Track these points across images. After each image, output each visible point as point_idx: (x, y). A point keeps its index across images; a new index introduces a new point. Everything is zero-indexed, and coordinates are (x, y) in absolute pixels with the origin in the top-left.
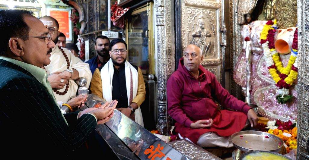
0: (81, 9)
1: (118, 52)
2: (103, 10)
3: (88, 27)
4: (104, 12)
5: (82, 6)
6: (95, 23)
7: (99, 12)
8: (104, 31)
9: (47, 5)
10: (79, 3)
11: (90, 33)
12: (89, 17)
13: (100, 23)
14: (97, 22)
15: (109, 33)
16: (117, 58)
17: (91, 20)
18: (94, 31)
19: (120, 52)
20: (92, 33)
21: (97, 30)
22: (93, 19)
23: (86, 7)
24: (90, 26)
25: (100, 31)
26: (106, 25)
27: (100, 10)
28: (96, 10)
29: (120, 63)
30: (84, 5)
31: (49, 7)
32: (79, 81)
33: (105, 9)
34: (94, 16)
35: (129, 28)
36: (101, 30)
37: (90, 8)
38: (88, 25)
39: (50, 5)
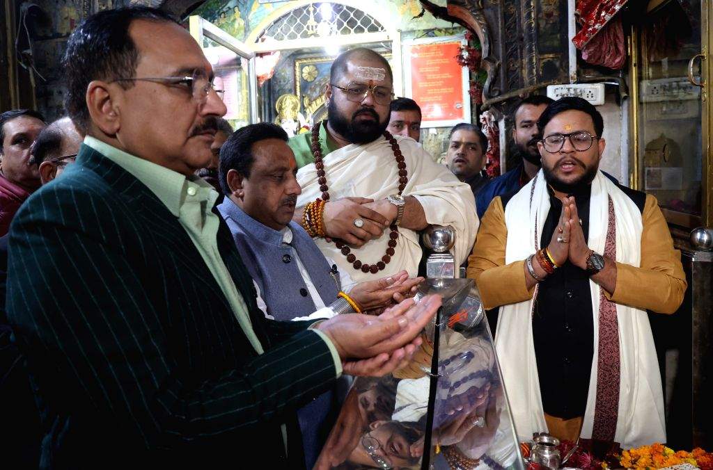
0: (481, 24)
1: (560, 145)
2: (549, 15)
3: (502, 75)
4: (554, 24)
5: (483, 14)
6: (525, 61)
7: (538, 25)
8: (554, 84)
9: (405, 32)
10: (474, 6)
11: (507, 96)
12: (506, 46)
13: (539, 60)
14: (531, 60)
15: (569, 89)
16: (559, 164)
17: (511, 55)
18: (523, 87)
19: (567, 142)
20: (513, 94)
21: (531, 83)
22: (516, 50)
23: (496, 15)
24: (508, 72)
25: (539, 85)
26: (561, 65)
27: (541, 18)
28: (527, 20)
29: (568, 182)
30: (489, 12)
31: (409, 36)
32: (430, 236)
33: (555, 14)
34: (522, 39)
35: (640, 65)
36: (543, 84)
37: (506, 16)
38: (501, 71)
39: (412, 31)
